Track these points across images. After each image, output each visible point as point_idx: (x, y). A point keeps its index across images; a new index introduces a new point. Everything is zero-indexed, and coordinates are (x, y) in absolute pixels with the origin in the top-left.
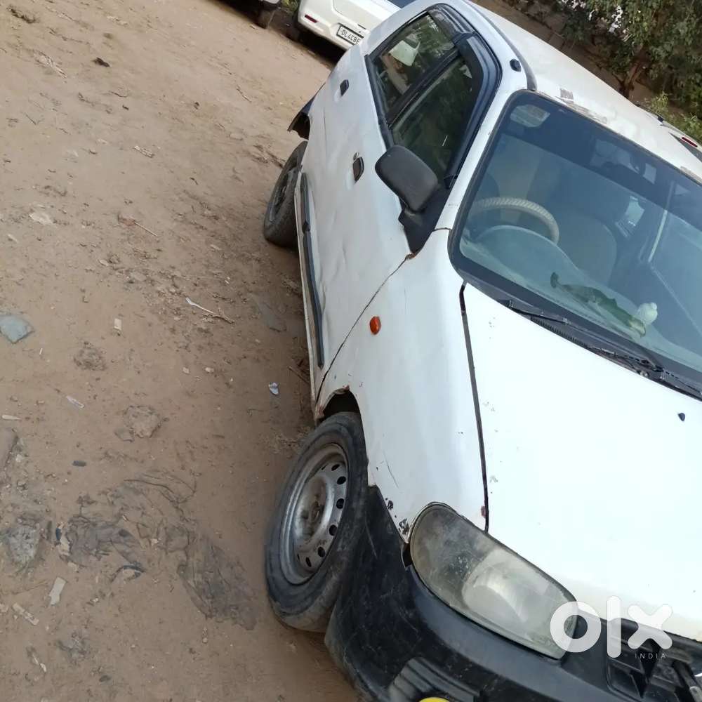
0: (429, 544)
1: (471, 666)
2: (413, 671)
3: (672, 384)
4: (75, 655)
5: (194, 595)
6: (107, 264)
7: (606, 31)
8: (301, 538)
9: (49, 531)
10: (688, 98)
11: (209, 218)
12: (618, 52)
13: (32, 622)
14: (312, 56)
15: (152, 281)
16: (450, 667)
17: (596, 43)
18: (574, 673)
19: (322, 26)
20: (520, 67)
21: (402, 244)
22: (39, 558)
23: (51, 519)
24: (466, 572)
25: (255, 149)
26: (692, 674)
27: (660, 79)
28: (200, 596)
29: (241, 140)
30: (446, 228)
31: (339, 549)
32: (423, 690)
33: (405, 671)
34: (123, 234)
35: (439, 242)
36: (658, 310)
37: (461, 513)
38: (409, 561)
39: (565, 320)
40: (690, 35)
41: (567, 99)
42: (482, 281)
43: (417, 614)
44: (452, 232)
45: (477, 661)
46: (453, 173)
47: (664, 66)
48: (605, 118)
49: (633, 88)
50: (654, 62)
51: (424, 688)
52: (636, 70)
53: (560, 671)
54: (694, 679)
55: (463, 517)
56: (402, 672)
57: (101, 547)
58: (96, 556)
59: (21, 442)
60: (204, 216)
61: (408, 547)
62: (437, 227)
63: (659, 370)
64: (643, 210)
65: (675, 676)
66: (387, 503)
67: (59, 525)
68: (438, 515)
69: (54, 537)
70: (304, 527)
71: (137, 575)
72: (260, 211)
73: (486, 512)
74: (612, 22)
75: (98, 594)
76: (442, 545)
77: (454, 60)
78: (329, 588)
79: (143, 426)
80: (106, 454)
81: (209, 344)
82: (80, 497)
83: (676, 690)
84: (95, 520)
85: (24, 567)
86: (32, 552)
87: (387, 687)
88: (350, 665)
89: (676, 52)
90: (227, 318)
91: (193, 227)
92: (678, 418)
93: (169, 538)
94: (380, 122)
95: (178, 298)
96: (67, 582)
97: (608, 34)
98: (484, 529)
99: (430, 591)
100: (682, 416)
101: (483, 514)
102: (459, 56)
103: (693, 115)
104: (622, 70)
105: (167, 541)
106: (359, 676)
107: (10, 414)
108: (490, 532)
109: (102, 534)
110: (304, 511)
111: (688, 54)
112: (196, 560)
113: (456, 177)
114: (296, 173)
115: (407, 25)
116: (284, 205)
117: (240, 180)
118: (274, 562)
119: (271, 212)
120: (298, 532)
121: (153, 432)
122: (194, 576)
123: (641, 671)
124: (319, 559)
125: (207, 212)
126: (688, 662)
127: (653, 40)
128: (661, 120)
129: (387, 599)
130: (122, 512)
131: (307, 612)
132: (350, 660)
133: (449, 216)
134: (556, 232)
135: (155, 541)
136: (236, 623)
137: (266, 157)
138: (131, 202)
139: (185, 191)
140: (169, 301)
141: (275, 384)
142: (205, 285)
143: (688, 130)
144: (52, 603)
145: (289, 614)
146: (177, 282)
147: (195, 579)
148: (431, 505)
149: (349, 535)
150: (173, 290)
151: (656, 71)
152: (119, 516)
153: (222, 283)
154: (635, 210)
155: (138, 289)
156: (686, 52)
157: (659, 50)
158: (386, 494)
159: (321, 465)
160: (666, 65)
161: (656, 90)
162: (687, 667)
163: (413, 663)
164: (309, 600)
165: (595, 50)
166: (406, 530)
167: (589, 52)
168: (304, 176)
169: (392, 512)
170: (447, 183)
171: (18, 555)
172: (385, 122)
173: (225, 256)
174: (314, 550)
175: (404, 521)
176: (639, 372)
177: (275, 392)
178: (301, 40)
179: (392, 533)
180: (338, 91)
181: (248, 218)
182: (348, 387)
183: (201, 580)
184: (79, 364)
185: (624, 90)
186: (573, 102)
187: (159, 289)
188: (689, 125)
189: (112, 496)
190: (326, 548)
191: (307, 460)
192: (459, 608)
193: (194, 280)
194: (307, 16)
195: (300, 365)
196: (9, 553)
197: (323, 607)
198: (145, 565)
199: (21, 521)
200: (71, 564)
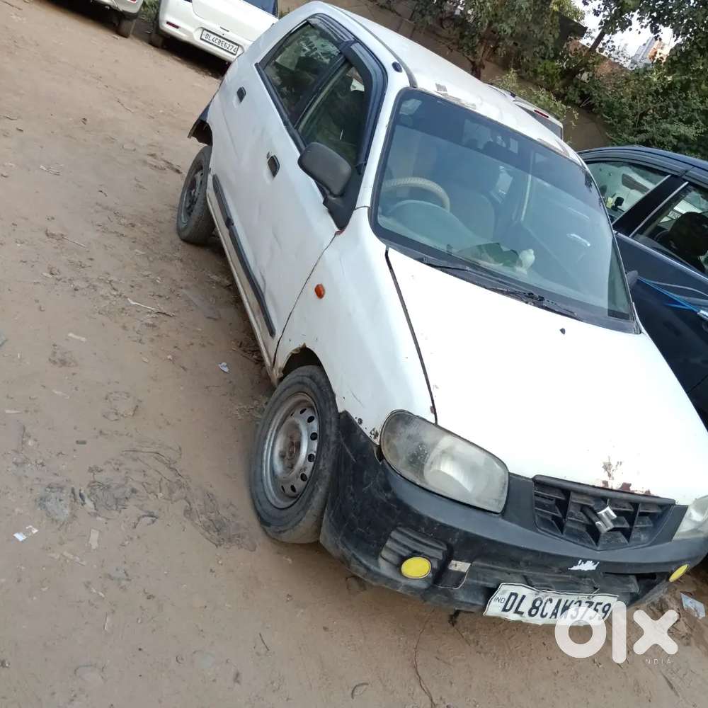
0: (395, 442)
1: (438, 524)
2: (396, 541)
3: (552, 308)
4: (124, 583)
5: (203, 531)
6: (50, 276)
7: (452, 13)
8: (283, 473)
9: (74, 495)
10: (535, 72)
11: (126, 226)
12: (466, 33)
13: (82, 563)
14: (178, 61)
15: (94, 286)
16: (423, 529)
17: (445, 26)
18: (511, 521)
19: (184, 31)
20: (401, 68)
21: (329, 224)
22: (74, 516)
23: (73, 486)
24: (425, 456)
25: (150, 158)
26: (595, 513)
27: (508, 55)
28: (208, 531)
29: (134, 150)
30: (365, 207)
31: (321, 467)
32: (405, 555)
33: (389, 544)
34: (56, 248)
35: (361, 218)
36: (535, 254)
37: (416, 414)
38: (381, 456)
39: (468, 268)
40: (529, 12)
41: (442, 92)
42: (400, 246)
43: (394, 494)
44: (370, 209)
45: (442, 521)
46: (361, 162)
47: (510, 43)
48: (474, 105)
49: (484, 68)
50: (499, 40)
51: (405, 552)
52: (485, 49)
53: (501, 520)
54: (597, 516)
55: (418, 416)
56: (387, 544)
57: (120, 503)
58: (116, 510)
59: (28, 430)
60: (121, 224)
61: (379, 448)
62: (357, 206)
63: (542, 299)
64: (511, 178)
65: (584, 517)
66: (357, 421)
67: (80, 490)
68: (400, 419)
69: (79, 499)
70: (284, 464)
71: (153, 522)
72: (169, 216)
73: (433, 409)
74: (458, 5)
75: (127, 538)
76: (405, 440)
77: (342, 65)
78: (317, 500)
79: (125, 407)
80: (101, 432)
81: (158, 336)
82: (90, 467)
83: (587, 528)
84: (108, 484)
85: (63, 523)
86: (67, 511)
87: (377, 559)
88: (345, 549)
89: (519, 29)
90: (169, 313)
91: (115, 235)
92: (560, 332)
93: (171, 492)
94: (285, 123)
95: (120, 299)
96: (100, 532)
97: (454, 17)
98: (434, 422)
99: (402, 476)
100: (563, 331)
101: (432, 412)
102: (347, 61)
103: (542, 87)
104: (472, 50)
105: (170, 494)
106: (353, 555)
107: (11, 409)
108: (439, 423)
109: (118, 493)
110: (280, 452)
111: (530, 29)
112: (197, 505)
113: (366, 164)
114: (205, 176)
115: (290, 34)
116: (197, 207)
117: (144, 188)
118: (262, 498)
119: (182, 215)
120: (279, 468)
121: (134, 411)
122: (199, 517)
123: (559, 515)
124: (303, 483)
125: (123, 221)
126: (592, 505)
127: (495, 18)
128: (513, 95)
129: (369, 490)
130: (127, 475)
131: (301, 524)
132: (345, 546)
133: (365, 196)
134: (447, 200)
135: (160, 495)
136: (242, 547)
137: (162, 164)
138: (53, 218)
139: (97, 204)
140: (114, 303)
141: (224, 364)
142: (141, 287)
143: (539, 102)
144: (94, 547)
145: (284, 531)
146: (115, 286)
147: (201, 519)
148: (392, 413)
149: (327, 455)
150: (115, 293)
151: (504, 49)
152: (126, 479)
153: (154, 282)
154: (504, 179)
155: (84, 295)
156: (528, 27)
157: (504, 26)
158: (355, 415)
159: (290, 412)
160: (512, 42)
161: (505, 67)
162: (591, 509)
163: (394, 534)
164: (302, 513)
165: (444, 33)
166: (376, 435)
167: (439, 36)
168: (215, 179)
169: (362, 426)
170: (359, 170)
171: (57, 515)
172: (290, 124)
173: (151, 259)
174: (297, 477)
175: (374, 430)
176: (527, 303)
177: (226, 370)
178: (165, 47)
179: (365, 441)
180: (235, 98)
181: (161, 222)
182: (304, 344)
183: (206, 520)
184: (55, 363)
185: (476, 71)
186: (447, 94)
187: (101, 293)
188: (539, 97)
189: (116, 464)
190: (307, 473)
191: (275, 412)
192: (424, 485)
193: (129, 283)
194: (168, 23)
195: (240, 347)
196: (48, 514)
197: (315, 516)
198: (156, 512)
199: (49, 490)
200: (99, 518)
